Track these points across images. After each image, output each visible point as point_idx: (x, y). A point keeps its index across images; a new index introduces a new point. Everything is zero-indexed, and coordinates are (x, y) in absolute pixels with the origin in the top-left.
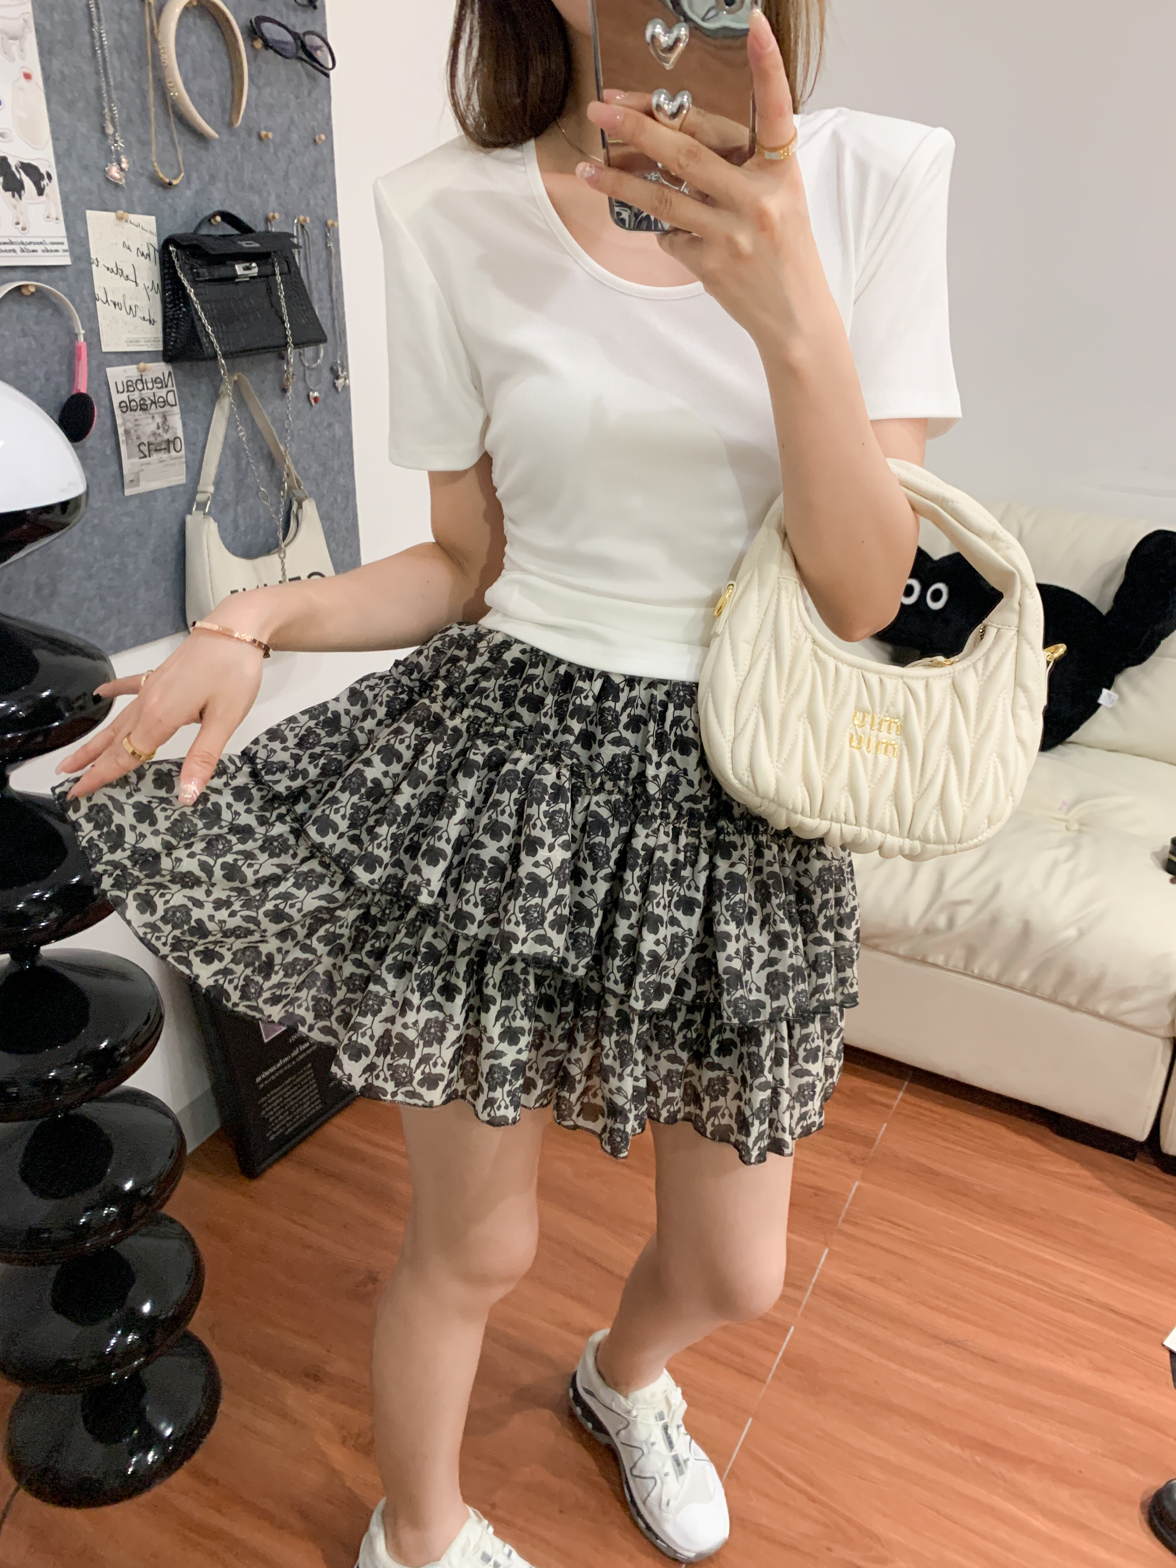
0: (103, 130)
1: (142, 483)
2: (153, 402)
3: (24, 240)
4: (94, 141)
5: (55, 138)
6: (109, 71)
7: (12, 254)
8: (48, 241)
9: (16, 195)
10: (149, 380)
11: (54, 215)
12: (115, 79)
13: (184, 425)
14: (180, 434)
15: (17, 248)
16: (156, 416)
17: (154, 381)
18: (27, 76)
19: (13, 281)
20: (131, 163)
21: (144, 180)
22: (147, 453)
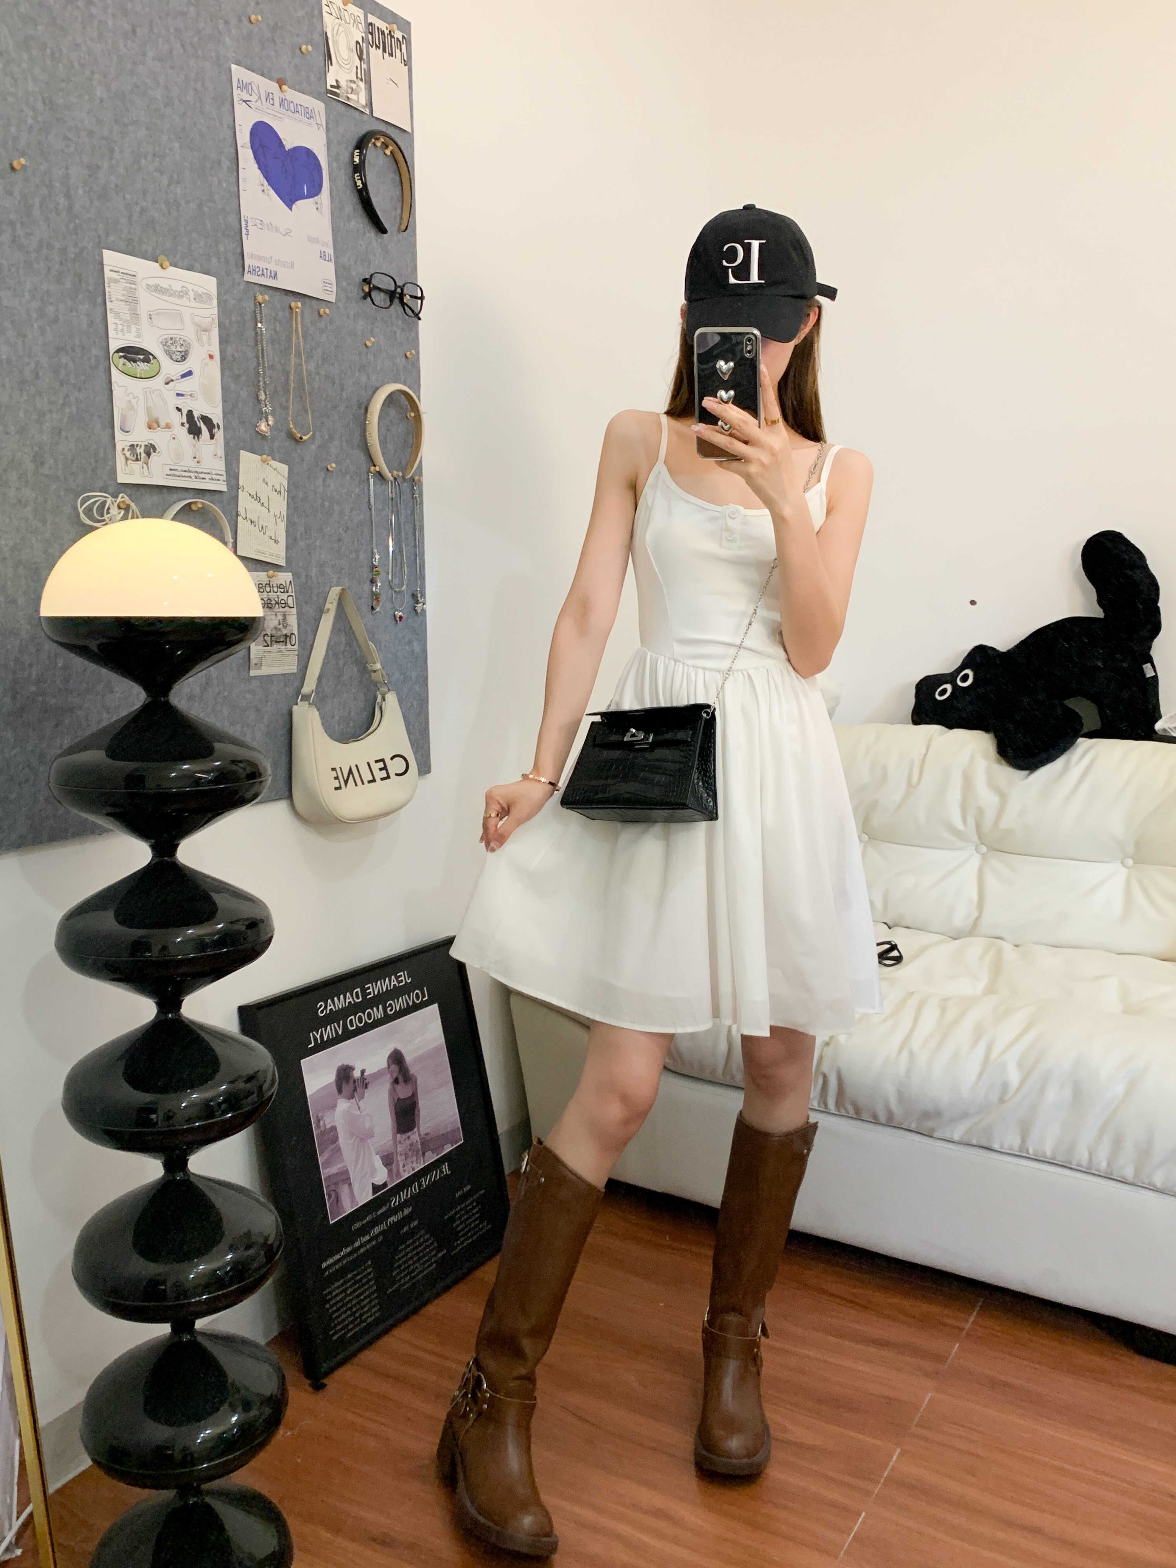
0: (257, 395)
1: (263, 667)
2: (277, 603)
3: (198, 470)
4: (250, 404)
5: (225, 400)
6: (265, 357)
7: (189, 479)
8: (214, 472)
9: (196, 438)
10: (275, 585)
11: (219, 454)
12: (268, 362)
13: (299, 625)
14: (295, 632)
15: (192, 475)
16: (278, 614)
17: (278, 587)
18: (211, 357)
19: (185, 499)
20: (276, 422)
21: (283, 435)
22: (269, 643)
